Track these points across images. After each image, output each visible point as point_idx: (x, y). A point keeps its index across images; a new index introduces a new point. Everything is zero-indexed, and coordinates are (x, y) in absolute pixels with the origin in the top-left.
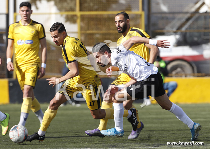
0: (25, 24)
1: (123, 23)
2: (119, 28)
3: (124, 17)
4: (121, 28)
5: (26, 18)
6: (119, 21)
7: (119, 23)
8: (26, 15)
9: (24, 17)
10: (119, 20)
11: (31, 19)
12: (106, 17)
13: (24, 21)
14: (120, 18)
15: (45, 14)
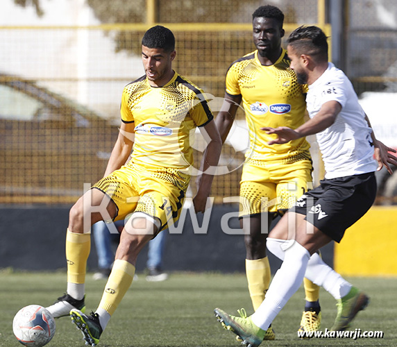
15: (62, 28)
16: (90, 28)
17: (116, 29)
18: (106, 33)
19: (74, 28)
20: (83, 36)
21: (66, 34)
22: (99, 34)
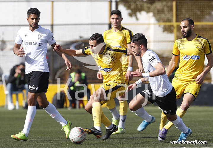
0: (115, 31)
1: (187, 28)
2: (183, 33)
3: (188, 23)
4: (185, 33)
5: (116, 25)
6: (184, 27)
7: (183, 29)
8: (116, 22)
9: (114, 24)
10: (184, 25)
11: (121, 26)
12: (200, 27)
13: (115, 28)
14: (185, 24)
15: (145, 24)
16: (154, 24)
17: (163, 24)
18: (160, 26)
19: (149, 24)
20: (152, 27)
21: (146, 26)
22: (157, 26)
